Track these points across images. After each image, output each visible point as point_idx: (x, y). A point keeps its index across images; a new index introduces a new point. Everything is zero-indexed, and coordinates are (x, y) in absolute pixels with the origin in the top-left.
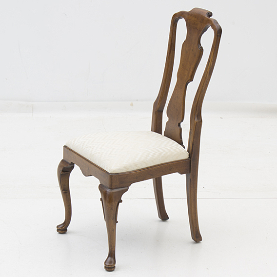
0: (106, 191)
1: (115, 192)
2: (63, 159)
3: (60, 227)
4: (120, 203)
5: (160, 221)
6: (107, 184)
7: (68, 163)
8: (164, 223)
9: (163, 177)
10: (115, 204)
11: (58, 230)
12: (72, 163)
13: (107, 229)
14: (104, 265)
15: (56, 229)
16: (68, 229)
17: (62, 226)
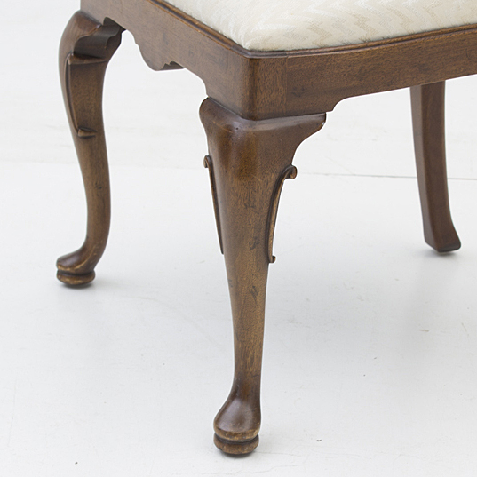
0: (229, 128)
1: (268, 132)
2: (78, 9)
3: (69, 263)
4: (287, 182)
5: (428, 255)
6: (234, 97)
7: (95, 22)
8: (442, 263)
9: (451, 85)
10: (263, 182)
11: (60, 275)
12: (107, 20)
13: (230, 286)
14: (213, 432)
15: (56, 270)
16: (97, 269)
17: (74, 260)
